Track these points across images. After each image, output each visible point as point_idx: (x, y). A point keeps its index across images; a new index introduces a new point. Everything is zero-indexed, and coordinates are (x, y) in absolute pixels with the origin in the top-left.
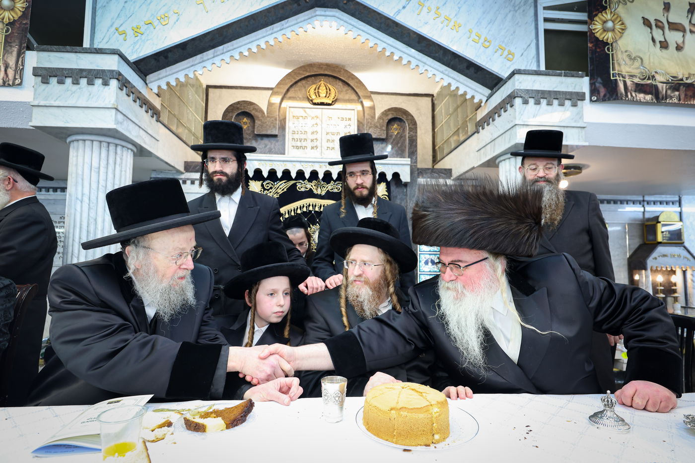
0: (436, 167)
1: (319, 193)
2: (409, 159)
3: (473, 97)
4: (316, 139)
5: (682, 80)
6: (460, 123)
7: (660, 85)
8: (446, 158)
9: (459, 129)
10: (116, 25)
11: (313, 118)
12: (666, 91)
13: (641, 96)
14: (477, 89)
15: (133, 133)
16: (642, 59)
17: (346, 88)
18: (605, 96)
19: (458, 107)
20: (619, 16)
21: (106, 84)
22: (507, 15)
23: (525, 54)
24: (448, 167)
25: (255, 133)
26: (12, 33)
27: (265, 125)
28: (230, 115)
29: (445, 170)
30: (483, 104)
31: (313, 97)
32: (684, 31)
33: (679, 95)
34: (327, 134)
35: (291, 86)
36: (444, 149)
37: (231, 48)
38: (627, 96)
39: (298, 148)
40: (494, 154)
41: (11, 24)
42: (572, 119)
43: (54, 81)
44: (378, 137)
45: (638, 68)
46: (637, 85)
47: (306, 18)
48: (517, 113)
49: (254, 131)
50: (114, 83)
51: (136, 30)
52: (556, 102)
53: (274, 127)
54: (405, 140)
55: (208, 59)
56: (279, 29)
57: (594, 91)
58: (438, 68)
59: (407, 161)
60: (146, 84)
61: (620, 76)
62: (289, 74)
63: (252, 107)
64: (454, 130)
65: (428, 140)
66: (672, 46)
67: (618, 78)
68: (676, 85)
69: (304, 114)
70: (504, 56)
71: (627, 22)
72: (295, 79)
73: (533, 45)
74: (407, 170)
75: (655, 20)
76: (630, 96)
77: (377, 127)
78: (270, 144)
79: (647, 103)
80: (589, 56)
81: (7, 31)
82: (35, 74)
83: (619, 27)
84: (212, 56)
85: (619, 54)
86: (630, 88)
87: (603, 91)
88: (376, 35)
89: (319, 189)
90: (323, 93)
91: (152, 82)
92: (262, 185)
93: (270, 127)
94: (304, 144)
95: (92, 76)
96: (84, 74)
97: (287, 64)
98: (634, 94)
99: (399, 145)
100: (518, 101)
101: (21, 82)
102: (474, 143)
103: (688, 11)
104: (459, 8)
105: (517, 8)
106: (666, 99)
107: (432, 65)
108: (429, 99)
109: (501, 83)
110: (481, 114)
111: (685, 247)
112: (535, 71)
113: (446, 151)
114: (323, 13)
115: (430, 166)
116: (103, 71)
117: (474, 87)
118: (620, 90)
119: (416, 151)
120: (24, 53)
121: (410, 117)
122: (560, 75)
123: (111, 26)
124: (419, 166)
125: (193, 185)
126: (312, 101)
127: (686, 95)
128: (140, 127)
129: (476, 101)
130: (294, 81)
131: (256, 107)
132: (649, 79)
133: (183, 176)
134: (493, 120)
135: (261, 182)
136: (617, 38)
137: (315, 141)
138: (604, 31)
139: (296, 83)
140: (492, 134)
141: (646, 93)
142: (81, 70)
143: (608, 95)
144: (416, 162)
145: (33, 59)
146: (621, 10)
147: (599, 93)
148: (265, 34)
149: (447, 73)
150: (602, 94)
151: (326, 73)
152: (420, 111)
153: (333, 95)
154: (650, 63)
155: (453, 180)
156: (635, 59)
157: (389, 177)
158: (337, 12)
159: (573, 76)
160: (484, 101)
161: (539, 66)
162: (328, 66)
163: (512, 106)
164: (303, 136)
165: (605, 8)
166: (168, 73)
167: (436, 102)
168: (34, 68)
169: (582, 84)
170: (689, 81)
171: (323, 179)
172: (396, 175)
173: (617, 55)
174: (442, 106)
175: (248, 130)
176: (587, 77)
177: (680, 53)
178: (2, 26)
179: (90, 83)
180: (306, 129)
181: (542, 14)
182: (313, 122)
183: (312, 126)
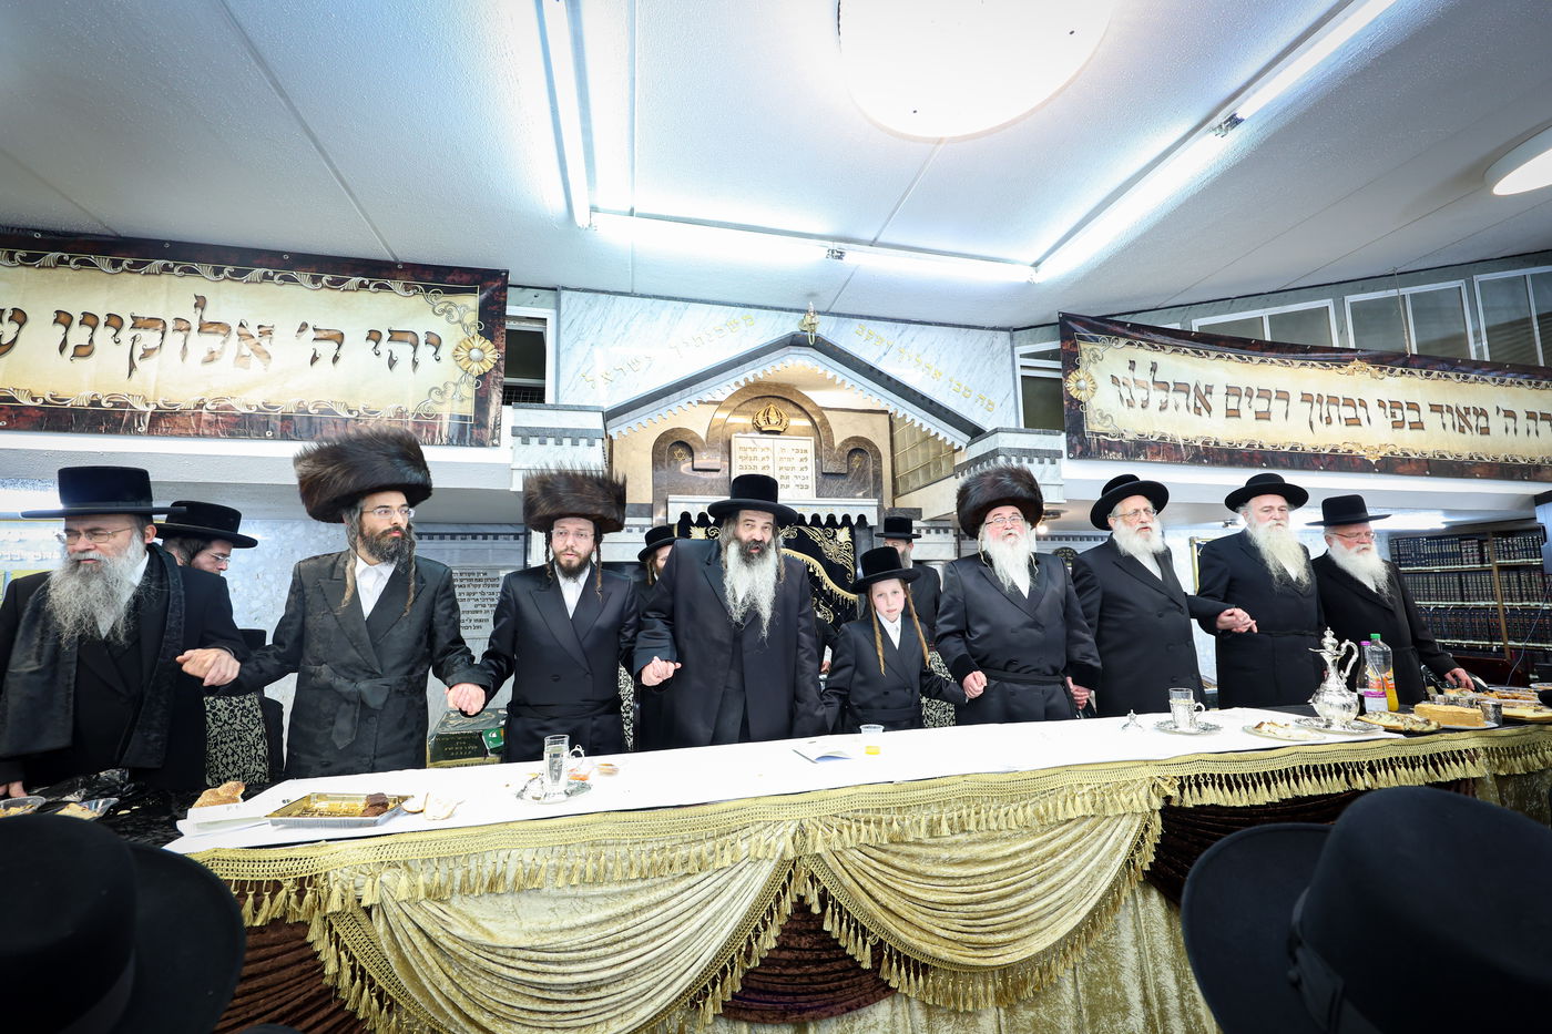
0: (898, 505)
2: (877, 500)
3: (953, 443)
5: (1147, 438)
6: (931, 457)
7: (1128, 443)
8: (912, 494)
9: (929, 464)
10: (582, 371)
11: (762, 450)
12: (1135, 449)
13: (1114, 453)
14: (957, 436)
16: (1112, 417)
17: (800, 412)
18: (1081, 453)
20: (1090, 375)
21: (591, 444)
22: (985, 363)
23: (1005, 403)
24: (916, 506)
25: (695, 467)
26: (484, 387)
27: (705, 458)
28: (663, 444)
29: (915, 509)
30: (961, 452)
31: (762, 424)
32: (1148, 388)
33: (1146, 453)
34: (780, 468)
35: (734, 410)
36: (908, 482)
38: (1100, 453)
41: (482, 377)
42: (1052, 476)
43: (534, 440)
44: (837, 472)
45: (1108, 427)
46: (1110, 442)
47: (779, 356)
49: (693, 465)
50: (599, 443)
51: (606, 377)
52: (1036, 460)
53: (716, 460)
54: (868, 474)
56: (750, 369)
57: (1071, 448)
59: (875, 502)
60: (606, 428)
61: (1094, 434)
62: (732, 397)
63: (688, 435)
64: (921, 465)
66: (1138, 404)
67: (1091, 436)
68: (1142, 443)
69: (753, 446)
70: (985, 406)
71: (1098, 380)
73: (1012, 395)
74: (874, 511)
75: (1124, 378)
76: (1102, 454)
77: (836, 459)
78: (711, 480)
80: (1065, 412)
81: (477, 386)
82: (514, 434)
83: (1090, 385)
85: (1091, 411)
86: (1102, 446)
87: (1078, 448)
88: (852, 376)
90: (773, 419)
92: (706, 532)
95: (574, 435)
96: (568, 434)
98: (1106, 451)
99: (861, 480)
101: (500, 442)
103: (1151, 370)
104: (939, 355)
105: (995, 356)
106: (1135, 457)
108: (886, 417)
109: (983, 435)
110: (960, 459)
112: (1015, 427)
114: (797, 352)
115: (892, 504)
116: (588, 430)
117: (955, 434)
118: (1094, 448)
119: (881, 486)
120: (501, 408)
121: (872, 448)
122: (1039, 433)
123: (578, 371)
124: (885, 505)
126: (760, 428)
127: (1151, 452)
129: (956, 446)
131: (694, 436)
132: (1119, 436)
135: (705, 528)
136: (1090, 396)
138: (1078, 389)
139: (739, 406)
141: (1119, 450)
143: (1085, 453)
144: (882, 501)
145: (512, 416)
146: (1092, 369)
147: (1075, 450)
148: (735, 375)
150: (1078, 451)
151: (776, 394)
153: (784, 423)
154: (1119, 420)
156: (1105, 418)
157: (854, 521)
158: (811, 351)
159: (1051, 434)
160: (964, 449)
161: (1018, 420)
162: (778, 386)
165: (1078, 367)
167: (894, 421)
168: (513, 428)
169: (1059, 441)
170: (1154, 439)
172: (862, 518)
173: (1090, 413)
174: (901, 431)
176: (1064, 435)
177: (1145, 411)
178: (471, 379)
179: (575, 443)
180: (755, 463)
181: (1020, 362)
182: (764, 454)
183: (763, 459)
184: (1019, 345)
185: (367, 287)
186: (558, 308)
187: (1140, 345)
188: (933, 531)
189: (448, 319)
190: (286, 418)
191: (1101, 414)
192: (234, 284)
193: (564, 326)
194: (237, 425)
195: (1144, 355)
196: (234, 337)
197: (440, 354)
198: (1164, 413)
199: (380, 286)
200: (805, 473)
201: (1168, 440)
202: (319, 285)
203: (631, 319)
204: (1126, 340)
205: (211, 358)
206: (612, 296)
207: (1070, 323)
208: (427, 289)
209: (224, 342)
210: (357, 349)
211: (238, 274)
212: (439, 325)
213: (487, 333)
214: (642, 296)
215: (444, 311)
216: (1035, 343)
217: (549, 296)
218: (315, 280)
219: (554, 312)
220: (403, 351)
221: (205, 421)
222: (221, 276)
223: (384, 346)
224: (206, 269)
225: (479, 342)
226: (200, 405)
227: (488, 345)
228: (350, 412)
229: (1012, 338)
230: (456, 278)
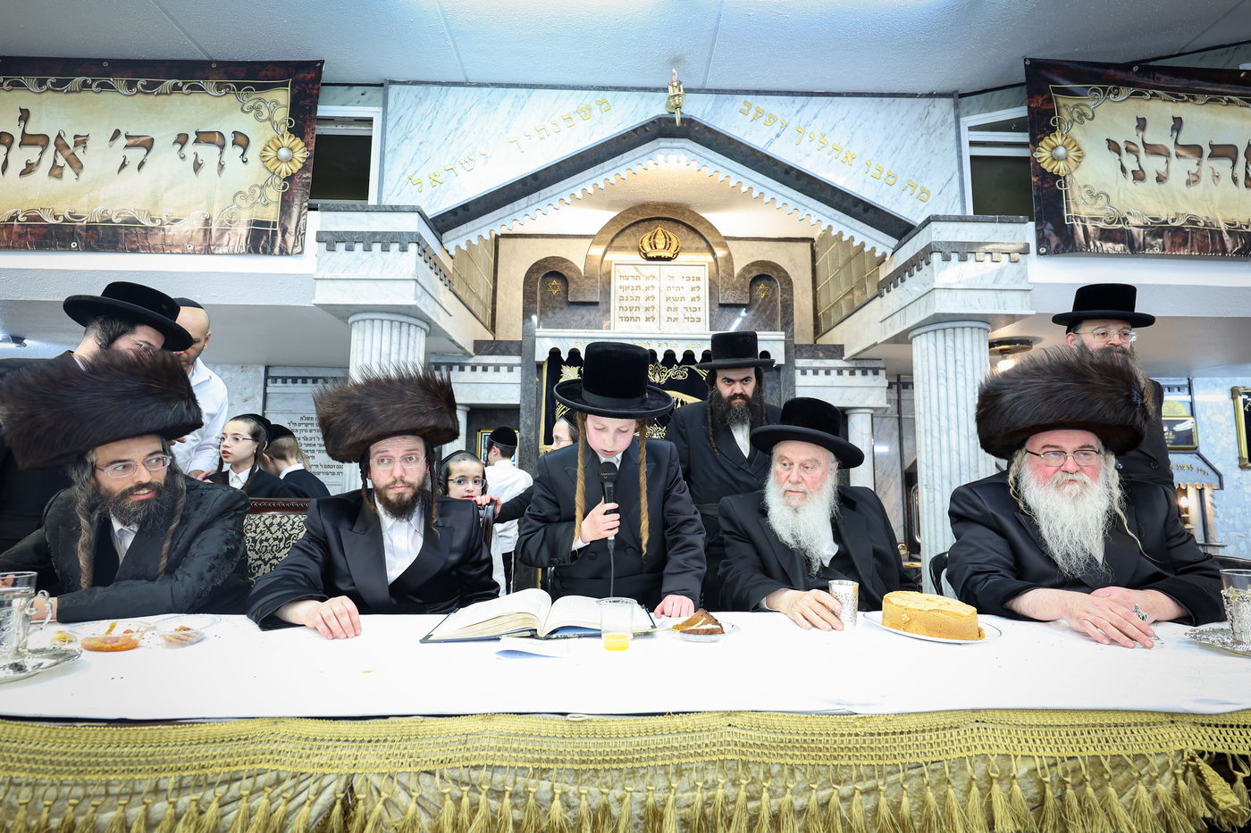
0: (820, 341)
1: (657, 381)
2: (783, 333)
3: (873, 249)
4: (653, 307)
5: (1166, 222)
6: (855, 280)
7: (1135, 231)
8: (834, 329)
9: (852, 289)
10: (408, 173)
11: (647, 278)
12: (1144, 239)
13: (1108, 246)
14: (879, 239)
15: (429, 309)
16: (1108, 196)
17: (692, 235)
18: (1057, 246)
19: (850, 259)
20: (1073, 140)
21: (403, 250)
22: (918, 140)
23: (945, 191)
24: (838, 342)
25: (569, 300)
26: (291, 189)
27: (582, 289)
28: (535, 276)
29: (834, 346)
30: (887, 259)
31: (648, 249)
32: (1168, 155)
33: (1163, 243)
34: (668, 299)
35: (617, 235)
36: (831, 317)
37: (549, 194)
38: (1088, 246)
39: (627, 319)
40: (905, 327)
41: (289, 179)
42: (1012, 279)
43: (341, 247)
44: (738, 302)
45: (1101, 209)
46: (1102, 230)
47: (647, 151)
48: (935, 273)
49: (567, 298)
50: (413, 248)
51: (434, 178)
52: (987, 258)
53: (595, 291)
54: (775, 306)
55: (519, 210)
56: (611, 167)
57: (1041, 241)
58: (824, 212)
59: (781, 335)
60: (442, 244)
61: (1079, 220)
62: (614, 220)
63: (564, 265)
64: (845, 289)
65: (807, 303)
66: (1151, 177)
67: (1075, 222)
68: (1158, 229)
69: (634, 273)
70: (916, 194)
71: (1085, 146)
72: (622, 225)
73: (956, 179)
74: (781, 346)
75: (1126, 142)
76: (1092, 247)
77: (736, 288)
78: (588, 314)
79: (1117, 255)
80: (1034, 193)
81: (284, 188)
82: (319, 241)
83: (1073, 154)
84: (525, 205)
85: (1075, 189)
86: (1092, 235)
87: (1054, 241)
88: (739, 171)
89: (657, 376)
90: (661, 245)
91: (449, 241)
93: (589, 291)
94: (636, 314)
95: (386, 240)
96: (378, 238)
97: (611, 205)
98: (1098, 243)
99: (768, 312)
100: (936, 258)
101: (303, 250)
102: (876, 309)
103: (1173, 129)
104: (852, 134)
105: (931, 130)
106: (1144, 249)
107: (817, 208)
108: (808, 245)
109: (913, 232)
110: (885, 271)
111: (1199, 455)
112: (959, 217)
113: (835, 319)
114: (668, 144)
115: (811, 342)
116: (401, 234)
117: (875, 237)
118: (1079, 239)
119: (793, 320)
120: (305, 214)
121: (782, 274)
122: (993, 221)
123: (404, 174)
124: (798, 340)
125: (485, 373)
126: (645, 254)
127: (1173, 243)
128: (435, 300)
129: (878, 254)
130: (621, 228)
131: (570, 265)
132: (1119, 222)
133: (471, 361)
134: (903, 281)
135: (578, 367)
136: (1072, 169)
137: (651, 309)
138: (1054, 159)
139: (623, 230)
140: (901, 300)
141: (1116, 241)
142: (374, 234)
143: (1062, 246)
144: (792, 336)
145: (316, 221)
146: (1076, 132)
147: (1049, 243)
148: (593, 176)
149: (836, 218)
150: (1053, 245)
151: (665, 215)
152: (795, 262)
153: (674, 246)
154: (1119, 200)
155: (847, 360)
156: (1098, 196)
158: (686, 143)
159: (1011, 222)
160: (889, 255)
161: (964, 207)
162: (667, 206)
163: (928, 264)
164: (634, 304)
165: (1054, 130)
166: (469, 230)
167: (817, 249)
168: (318, 233)
169: (1026, 232)
170: (1176, 224)
171: (663, 363)
173: (1072, 192)
174: (826, 256)
175: (559, 295)
176: (1031, 225)
177: (1162, 186)
178: (277, 181)
179: (385, 249)
180: (638, 293)
181: (967, 136)
182: (650, 283)
183: (647, 288)
184: (968, 114)
185: (181, 89)
186: (385, 104)
187: (1154, 95)
188: (858, 373)
189: (256, 117)
190: (91, 228)
191: (1090, 193)
192: (56, 94)
193: (390, 124)
194: (45, 236)
195: (1160, 111)
196: (52, 147)
197: (248, 155)
198: (1193, 189)
199: (194, 88)
200: (696, 304)
201: (1201, 224)
202: (135, 90)
203: (466, 112)
204: (1132, 90)
205: (29, 169)
206: (444, 88)
207: (1043, 72)
208: (239, 86)
209: (41, 153)
210: (165, 154)
211: (59, 85)
212: (246, 124)
213: (297, 130)
214: (479, 85)
215: (252, 108)
216: (990, 111)
217: (375, 93)
218: (131, 85)
219: (380, 109)
220: (208, 153)
221: (15, 233)
222: (44, 88)
223: (190, 148)
224: (30, 81)
225: (289, 140)
226: (12, 218)
227: (298, 143)
228: (153, 220)
229: (956, 106)
230: (269, 73)
